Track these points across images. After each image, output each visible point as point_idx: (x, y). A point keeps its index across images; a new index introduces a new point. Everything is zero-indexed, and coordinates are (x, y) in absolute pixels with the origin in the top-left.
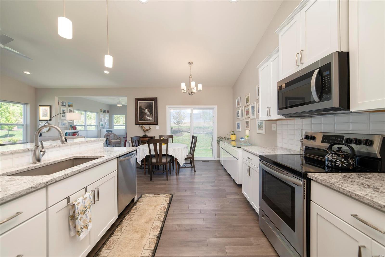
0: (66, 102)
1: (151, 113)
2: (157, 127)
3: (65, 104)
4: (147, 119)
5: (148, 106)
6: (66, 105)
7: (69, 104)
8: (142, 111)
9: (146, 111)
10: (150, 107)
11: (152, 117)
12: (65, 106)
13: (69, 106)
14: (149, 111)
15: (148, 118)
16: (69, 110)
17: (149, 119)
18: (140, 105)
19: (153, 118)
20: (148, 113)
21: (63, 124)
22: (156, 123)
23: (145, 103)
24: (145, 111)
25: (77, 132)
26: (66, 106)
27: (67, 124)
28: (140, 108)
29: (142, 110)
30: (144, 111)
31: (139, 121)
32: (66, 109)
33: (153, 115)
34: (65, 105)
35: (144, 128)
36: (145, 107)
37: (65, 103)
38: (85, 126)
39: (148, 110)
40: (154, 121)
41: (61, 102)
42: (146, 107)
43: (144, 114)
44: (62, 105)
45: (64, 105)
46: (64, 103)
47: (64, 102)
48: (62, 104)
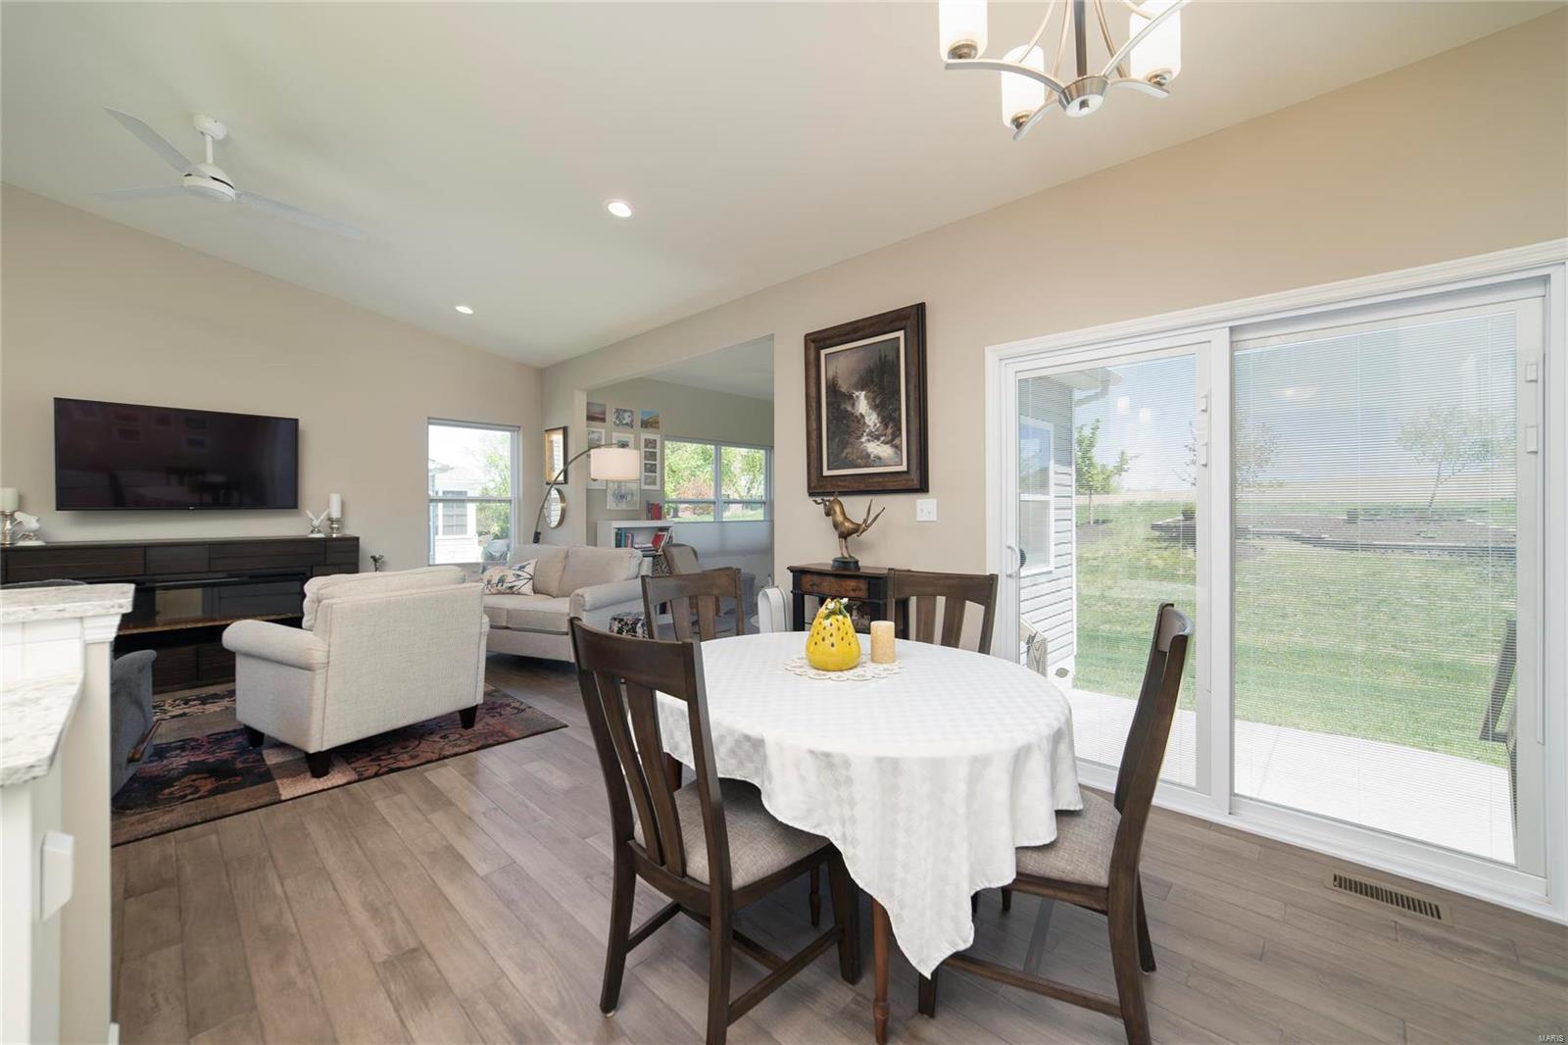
0: (631, 411)
1: (889, 418)
2: (924, 507)
3: (627, 420)
4: (869, 456)
5: (870, 371)
6: (632, 421)
7: (645, 418)
8: (842, 407)
9: (863, 405)
10: (880, 378)
11: (893, 441)
12: (631, 425)
13: (645, 424)
14: (878, 401)
15: (876, 449)
16: (646, 440)
17: (879, 458)
18: (831, 374)
19: (898, 448)
20: (872, 420)
21: (622, 497)
22: (916, 481)
23: (853, 358)
24: (853, 405)
25: (665, 529)
26: (632, 427)
27: (637, 498)
28: (833, 388)
29: (839, 405)
30: (849, 408)
31: (826, 473)
32: (632, 436)
33: (900, 429)
34: (627, 424)
35: (843, 513)
36: (855, 379)
37: (629, 414)
38: (714, 503)
39: (874, 399)
40: (904, 468)
41: (614, 410)
42: (861, 379)
43: (848, 426)
44: (618, 422)
45: (625, 422)
46: (627, 415)
47: (625, 411)
48: (617, 418)
